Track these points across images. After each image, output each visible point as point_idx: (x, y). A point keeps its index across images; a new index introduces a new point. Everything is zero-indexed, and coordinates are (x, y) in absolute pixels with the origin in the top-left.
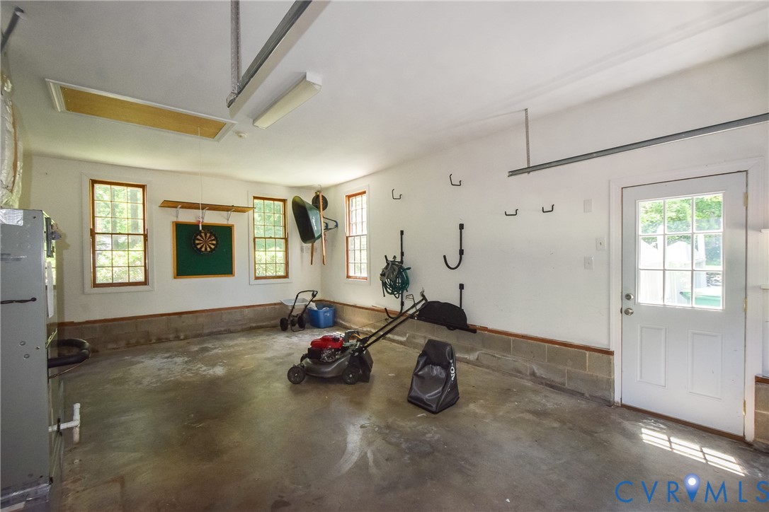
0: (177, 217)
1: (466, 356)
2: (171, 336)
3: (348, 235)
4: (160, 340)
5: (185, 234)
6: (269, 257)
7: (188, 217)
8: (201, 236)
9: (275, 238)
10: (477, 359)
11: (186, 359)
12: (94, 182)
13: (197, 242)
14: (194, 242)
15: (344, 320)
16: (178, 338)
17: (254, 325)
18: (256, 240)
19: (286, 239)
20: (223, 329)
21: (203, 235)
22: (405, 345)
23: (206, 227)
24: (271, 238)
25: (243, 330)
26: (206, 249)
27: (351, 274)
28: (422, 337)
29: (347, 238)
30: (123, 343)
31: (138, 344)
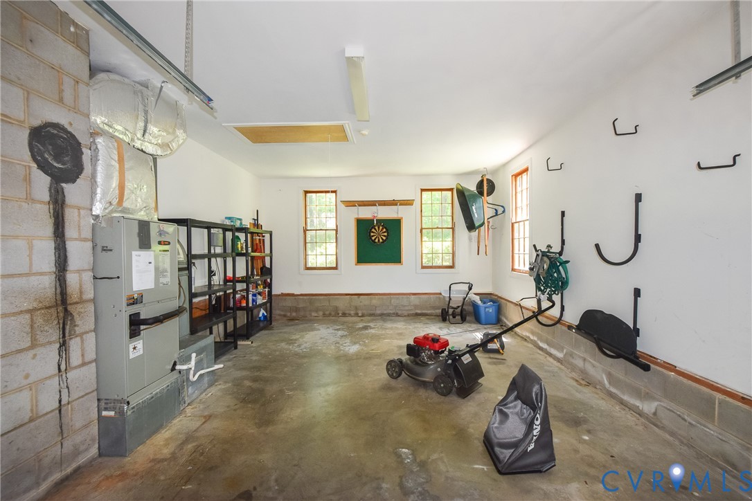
0: (358, 214)
1: (638, 403)
2: (352, 312)
3: (514, 221)
4: (344, 315)
5: (364, 227)
6: (436, 248)
7: (366, 213)
8: (375, 229)
9: (442, 228)
10: (655, 414)
11: (346, 333)
12: (306, 192)
13: (372, 234)
14: (370, 234)
15: (507, 319)
16: (357, 315)
17: (419, 312)
18: (423, 230)
19: (453, 229)
20: (391, 312)
21: (377, 227)
22: (561, 364)
23: (379, 221)
24: (437, 228)
25: (408, 315)
26: (379, 240)
27: (516, 267)
28: (580, 357)
29: (513, 224)
30: (321, 313)
31: (330, 314)
